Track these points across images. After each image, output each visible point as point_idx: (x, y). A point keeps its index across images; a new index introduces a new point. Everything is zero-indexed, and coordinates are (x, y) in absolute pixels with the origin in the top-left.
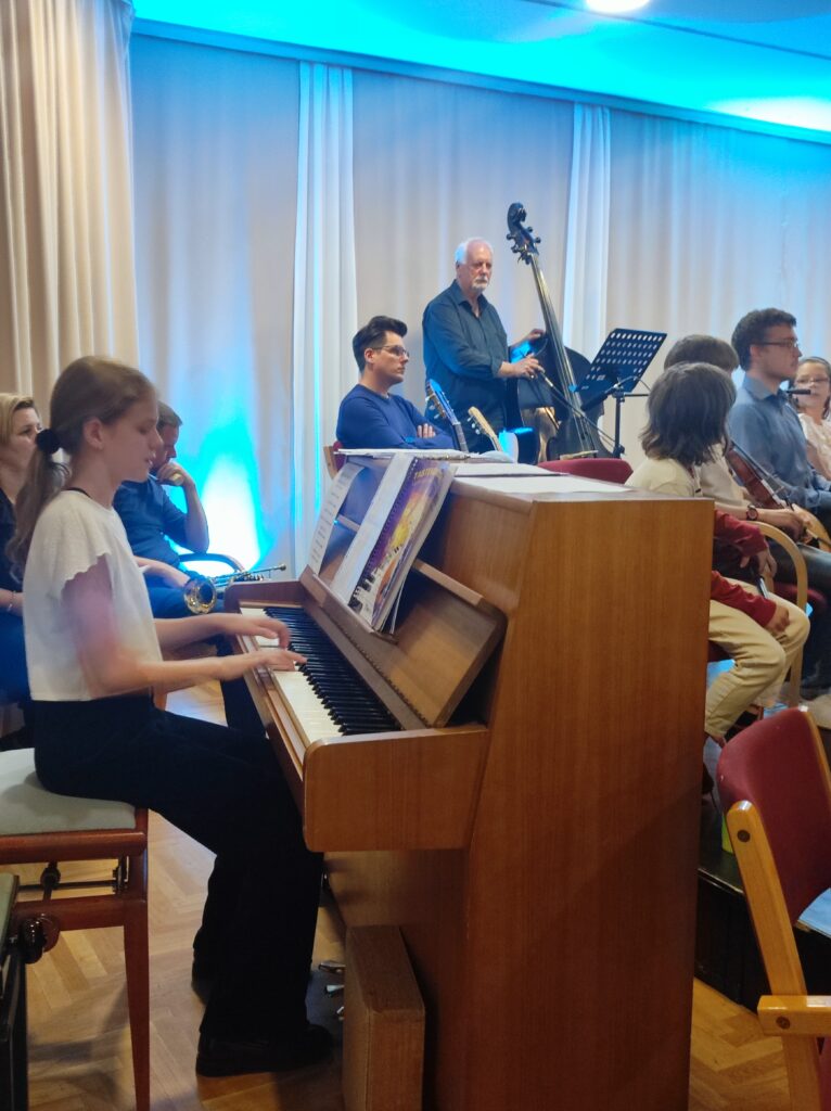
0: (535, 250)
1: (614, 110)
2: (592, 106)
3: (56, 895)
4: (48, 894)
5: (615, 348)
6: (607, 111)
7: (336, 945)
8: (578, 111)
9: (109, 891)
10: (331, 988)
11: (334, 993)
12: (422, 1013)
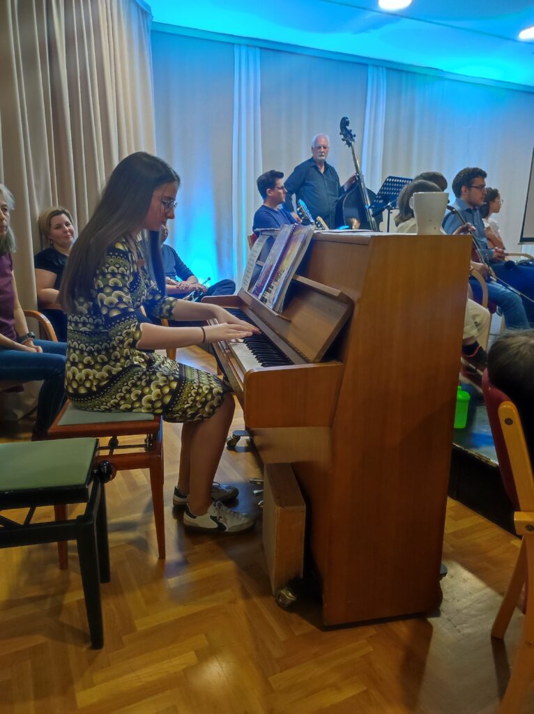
0: (353, 140)
1: (388, 69)
2: (377, 66)
3: (116, 452)
4: (111, 452)
5: (389, 186)
6: (384, 69)
7: (258, 470)
8: (370, 69)
9: (142, 450)
10: (255, 492)
11: (257, 494)
12: (304, 508)
